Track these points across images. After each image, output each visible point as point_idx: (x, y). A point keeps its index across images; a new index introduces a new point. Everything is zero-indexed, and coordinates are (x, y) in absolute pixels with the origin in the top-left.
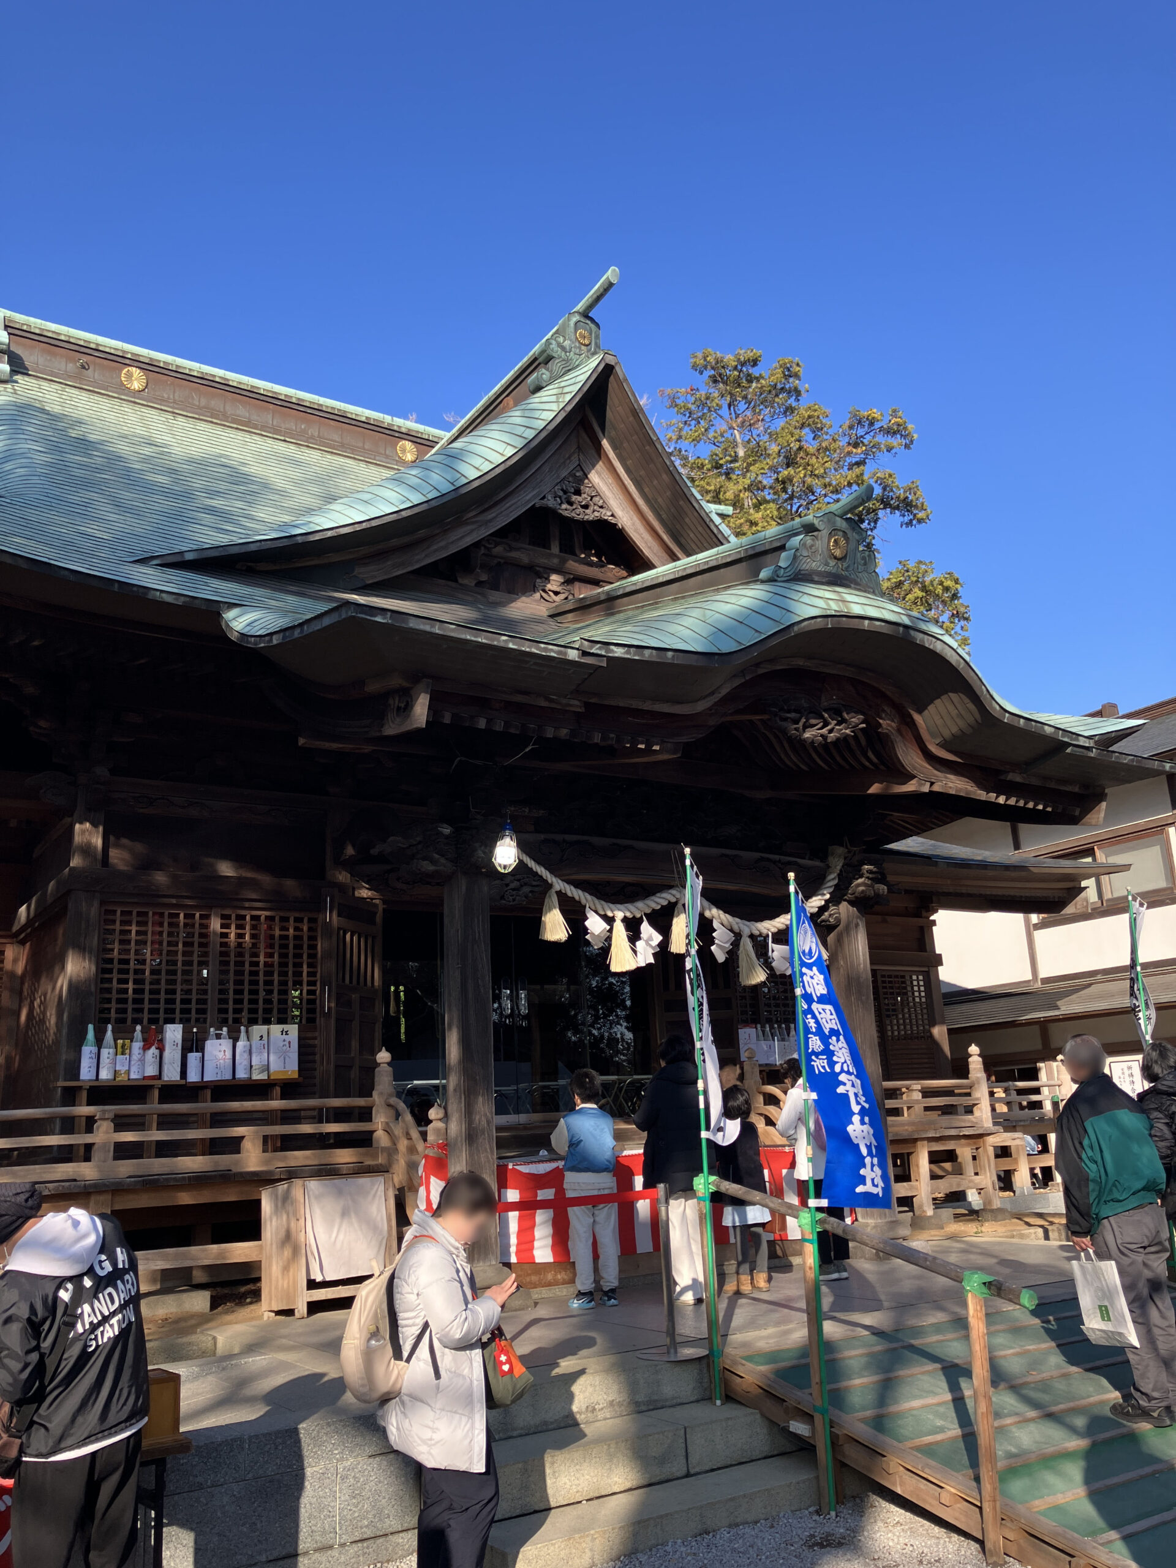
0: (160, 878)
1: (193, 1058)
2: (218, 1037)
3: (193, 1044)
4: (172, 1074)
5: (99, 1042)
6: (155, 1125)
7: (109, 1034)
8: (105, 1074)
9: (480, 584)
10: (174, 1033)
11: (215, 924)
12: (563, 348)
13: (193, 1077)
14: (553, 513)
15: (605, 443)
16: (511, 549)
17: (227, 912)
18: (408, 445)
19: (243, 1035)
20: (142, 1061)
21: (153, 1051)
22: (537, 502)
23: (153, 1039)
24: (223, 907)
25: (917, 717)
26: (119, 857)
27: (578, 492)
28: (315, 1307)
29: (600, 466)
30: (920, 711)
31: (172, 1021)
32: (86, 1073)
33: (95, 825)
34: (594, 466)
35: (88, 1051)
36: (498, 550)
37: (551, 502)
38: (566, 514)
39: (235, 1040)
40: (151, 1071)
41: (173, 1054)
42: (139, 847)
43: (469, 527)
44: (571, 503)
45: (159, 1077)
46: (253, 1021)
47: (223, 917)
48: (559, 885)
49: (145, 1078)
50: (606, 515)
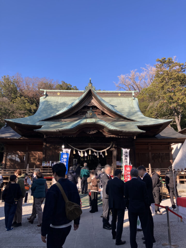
0: (51, 147)
1: (52, 164)
4: (50, 166)
5: (44, 163)
8: (44, 166)
9: (80, 115)
10: (51, 162)
12: (87, 88)
14: (87, 106)
15: (93, 97)
16: (84, 110)
20: (48, 164)
21: (49, 163)
22: (85, 105)
23: (49, 162)
26: (47, 145)
27: (90, 103)
29: (93, 99)
31: (51, 161)
32: (43, 165)
33: (45, 143)
35: (43, 163)
36: (83, 110)
37: (86, 105)
38: (89, 106)
40: (48, 165)
42: (49, 144)
43: (76, 110)
44: (89, 104)
45: (49, 166)
48: (75, 148)
50: (94, 105)
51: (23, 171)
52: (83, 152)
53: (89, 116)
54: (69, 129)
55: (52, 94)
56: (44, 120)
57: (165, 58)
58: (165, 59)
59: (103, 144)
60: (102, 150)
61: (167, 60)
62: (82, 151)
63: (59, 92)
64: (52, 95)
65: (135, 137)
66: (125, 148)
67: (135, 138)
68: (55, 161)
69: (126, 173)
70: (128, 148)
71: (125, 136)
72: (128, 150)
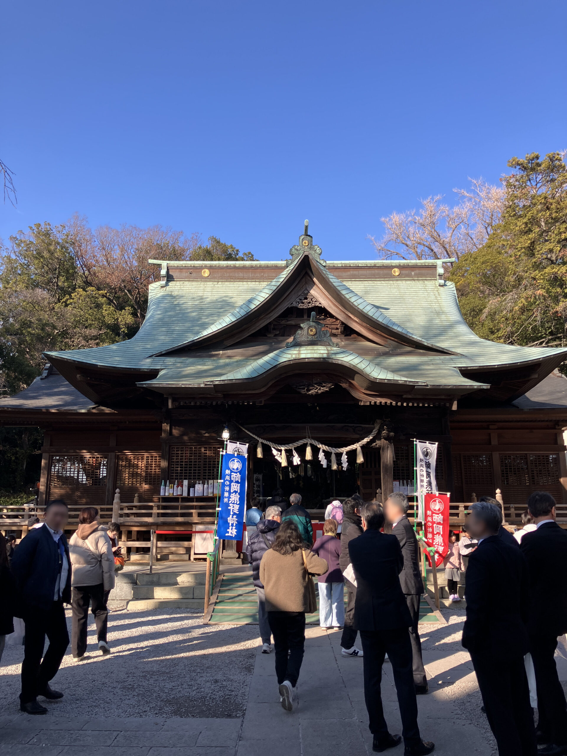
0: (186, 438)
1: (191, 489)
2: (199, 483)
3: (191, 486)
4: (185, 494)
5: (165, 485)
6: (179, 509)
7: (168, 483)
8: (167, 494)
9: (276, 335)
10: (186, 482)
11: (203, 450)
12: (297, 250)
13: (191, 495)
14: (296, 308)
15: (315, 279)
16: (288, 321)
17: (206, 446)
19: (206, 483)
20: (177, 490)
21: (179, 488)
22: (290, 306)
23: (181, 484)
24: (204, 445)
26: (175, 432)
27: (306, 298)
29: (315, 287)
30: (353, 380)
31: (185, 479)
32: (162, 493)
33: (167, 424)
34: (312, 288)
35: (162, 487)
36: (283, 322)
37: (294, 304)
38: (301, 307)
39: (204, 484)
40: (179, 493)
41: (185, 489)
42: (182, 429)
43: (263, 321)
44: (303, 303)
45: (182, 495)
46: (210, 479)
47: (205, 448)
49: (178, 495)
50: (317, 304)
51: (102, 510)
52: (286, 450)
53: (306, 339)
54: (245, 381)
55: (185, 274)
56: (163, 353)
57: (536, 153)
58: (537, 158)
59: (351, 427)
60: (346, 447)
61: (544, 160)
62: (283, 448)
63: (206, 267)
64: (186, 278)
65: (455, 403)
66: (423, 438)
67: (455, 407)
68: (199, 479)
69: (429, 519)
70: (432, 440)
71: (424, 400)
72: (433, 448)
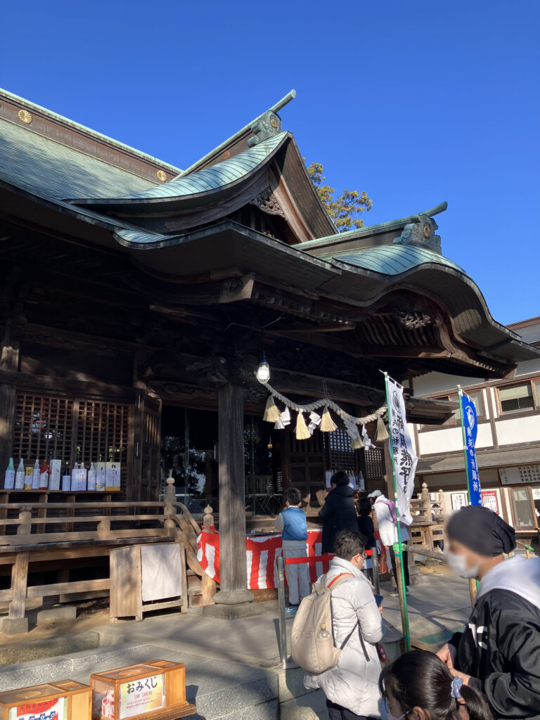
0: (48, 379)
1: (66, 478)
2: (79, 467)
3: (66, 471)
4: (54, 487)
5: (16, 468)
6: (45, 515)
7: (21, 464)
8: (19, 486)
10: (56, 464)
11: (76, 407)
13: (66, 489)
15: (282, 177)
17: (83, 401)
18: (162, 173)
19: (92, 467)
20: (39, 479)
21: (45, 474)
22: (250, 202)
23: (45, 468)
24: (81, 398)
25: (451, 319)
26: (27, 367)
27: (268, 200)
28: (146, 614)
29: (278, 188)
30: (453, 318)
31: (56, 458)
32: (8, 485)
33: (15, 348)
34: (276, 188)
35: (9, 473)
37: (256, 203)
39: (88, 469)
40: (43, 485)
41: (55, 475)
42: (36, 362)
44: (265, 205)
45: (48, 488)
46: (95, 460)
47: (81, 403)
48: (275, 393)
49: (40, 489)
50: (280, 213)
52: (303, 413)
63: (27, 107)
68: (80, 461)
